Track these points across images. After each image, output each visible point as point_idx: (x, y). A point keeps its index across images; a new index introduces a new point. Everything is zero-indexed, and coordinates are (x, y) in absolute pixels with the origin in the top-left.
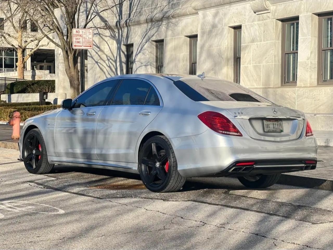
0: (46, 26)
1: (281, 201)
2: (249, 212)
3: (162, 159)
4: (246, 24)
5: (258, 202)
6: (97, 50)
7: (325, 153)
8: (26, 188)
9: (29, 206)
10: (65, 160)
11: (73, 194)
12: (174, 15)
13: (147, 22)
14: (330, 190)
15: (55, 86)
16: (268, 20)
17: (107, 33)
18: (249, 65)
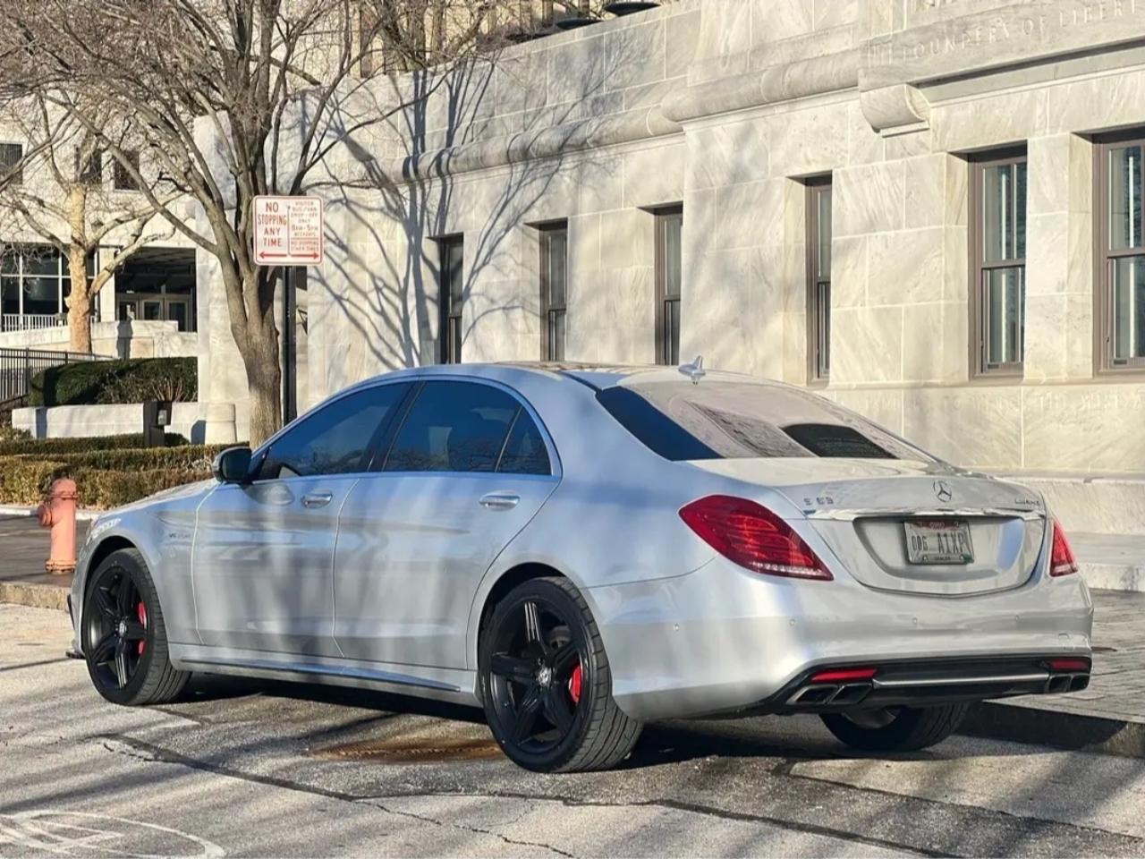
0: (166, 179)
1: (969, 804)
2: (860, 845)
3: (557, 659)
4: (848, 167)
5: (889, 808)
6: (340, 257)
7: (1126, 617)
8: (95, 761)
9: (105, 832)
10: (229, 657)
11: (254, 783)
12: (601, 138)
13: (509, 159)
14: (1137, 757)
15: (195, 378)
16: (923, 157)
17: (374, 197)
18: (858, 308)
